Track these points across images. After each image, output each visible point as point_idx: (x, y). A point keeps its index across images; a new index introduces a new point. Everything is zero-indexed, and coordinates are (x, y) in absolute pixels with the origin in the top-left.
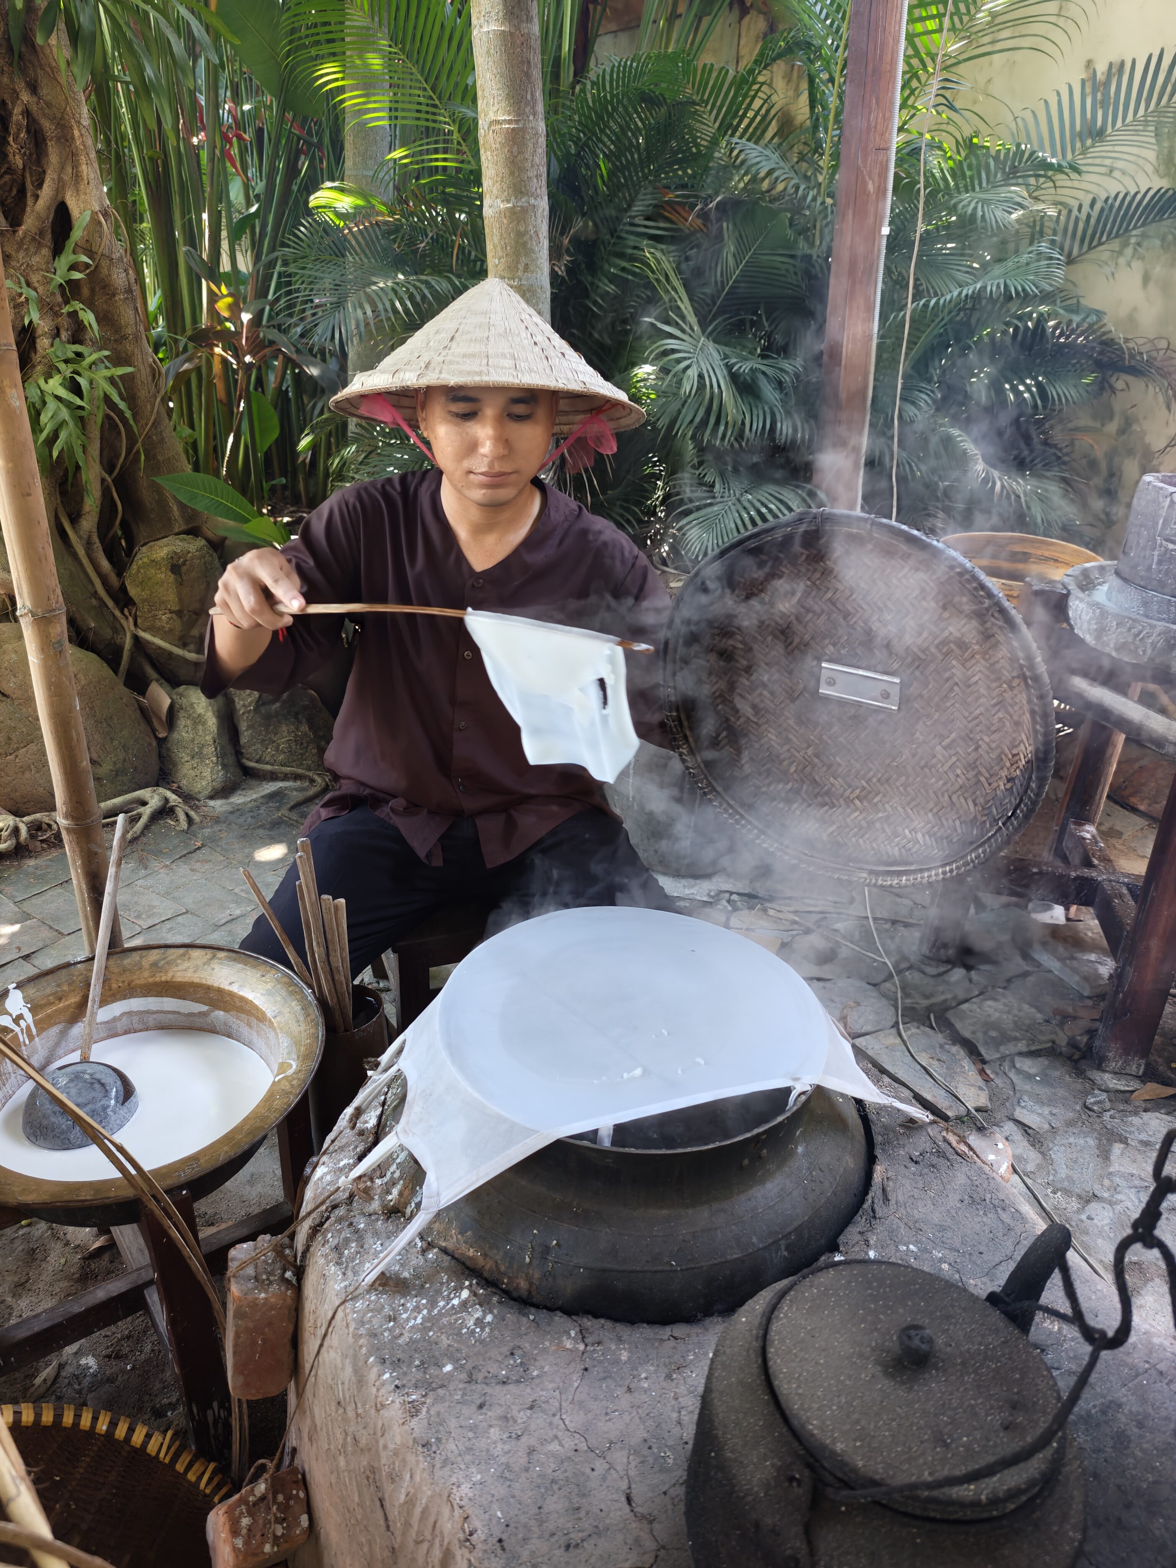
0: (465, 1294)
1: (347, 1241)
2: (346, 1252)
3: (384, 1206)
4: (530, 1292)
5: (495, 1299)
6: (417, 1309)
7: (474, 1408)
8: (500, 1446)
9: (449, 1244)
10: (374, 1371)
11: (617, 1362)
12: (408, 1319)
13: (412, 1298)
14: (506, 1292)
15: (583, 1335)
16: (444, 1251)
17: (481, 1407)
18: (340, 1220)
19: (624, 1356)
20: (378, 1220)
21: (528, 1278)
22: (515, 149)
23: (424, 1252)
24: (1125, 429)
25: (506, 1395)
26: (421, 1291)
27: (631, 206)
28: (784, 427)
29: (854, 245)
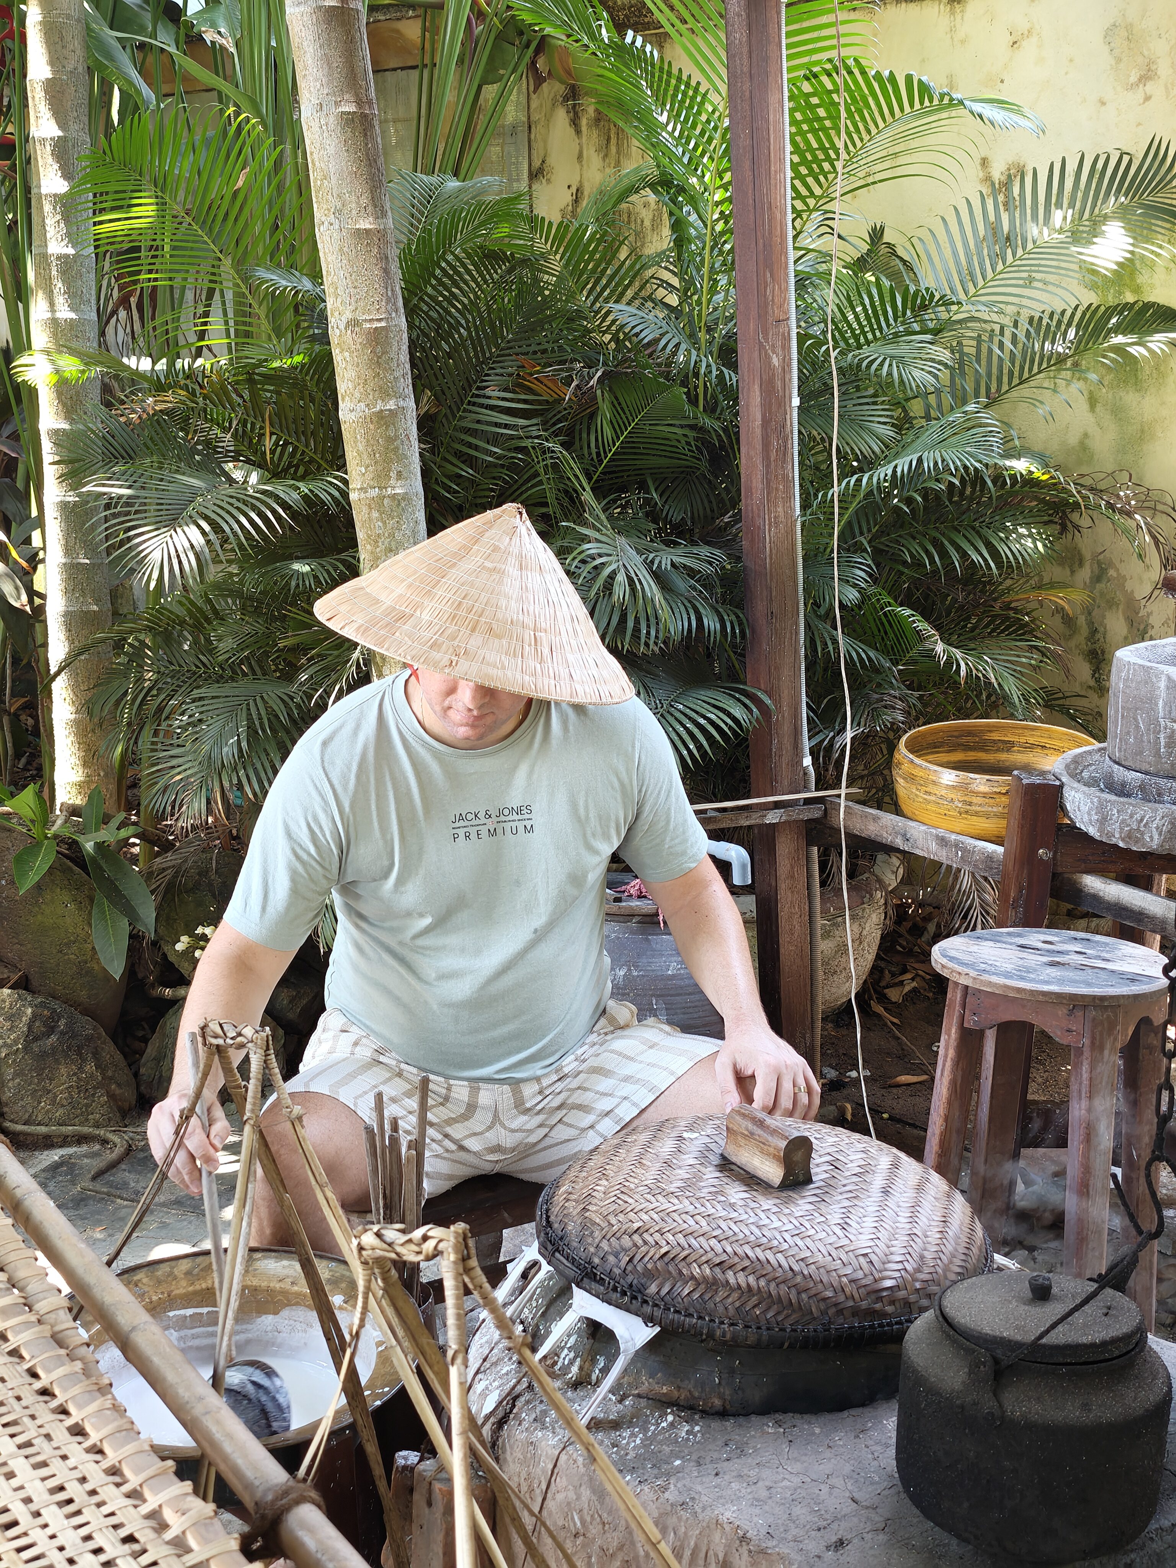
0: (670, 1418)
1: (545, 1413)
2: (547, 1419)
3: (567, 1384)
4: (724, 1407)
5: (697, 1417)
6: (633, 1435)
7: (712, 1477)
8: (743, 1491)
9: (644, 1388)
11: (814, 1434)
12: (628, 1443)
13: (625, 1430)
14: (703, 1411)
15: (779, 1424)
16: (639, 1396)
17: (717, 1474)
19: (817, 1430)
20: (566, 1392)
21: (721, 1397)
22: (378, 349)
23: (620, 1401)
24: (1099, 576)
25: (736, 1465)
26: (630, 1425)
27: (481, 376)
28: (711, 623)
29: (766, 423)
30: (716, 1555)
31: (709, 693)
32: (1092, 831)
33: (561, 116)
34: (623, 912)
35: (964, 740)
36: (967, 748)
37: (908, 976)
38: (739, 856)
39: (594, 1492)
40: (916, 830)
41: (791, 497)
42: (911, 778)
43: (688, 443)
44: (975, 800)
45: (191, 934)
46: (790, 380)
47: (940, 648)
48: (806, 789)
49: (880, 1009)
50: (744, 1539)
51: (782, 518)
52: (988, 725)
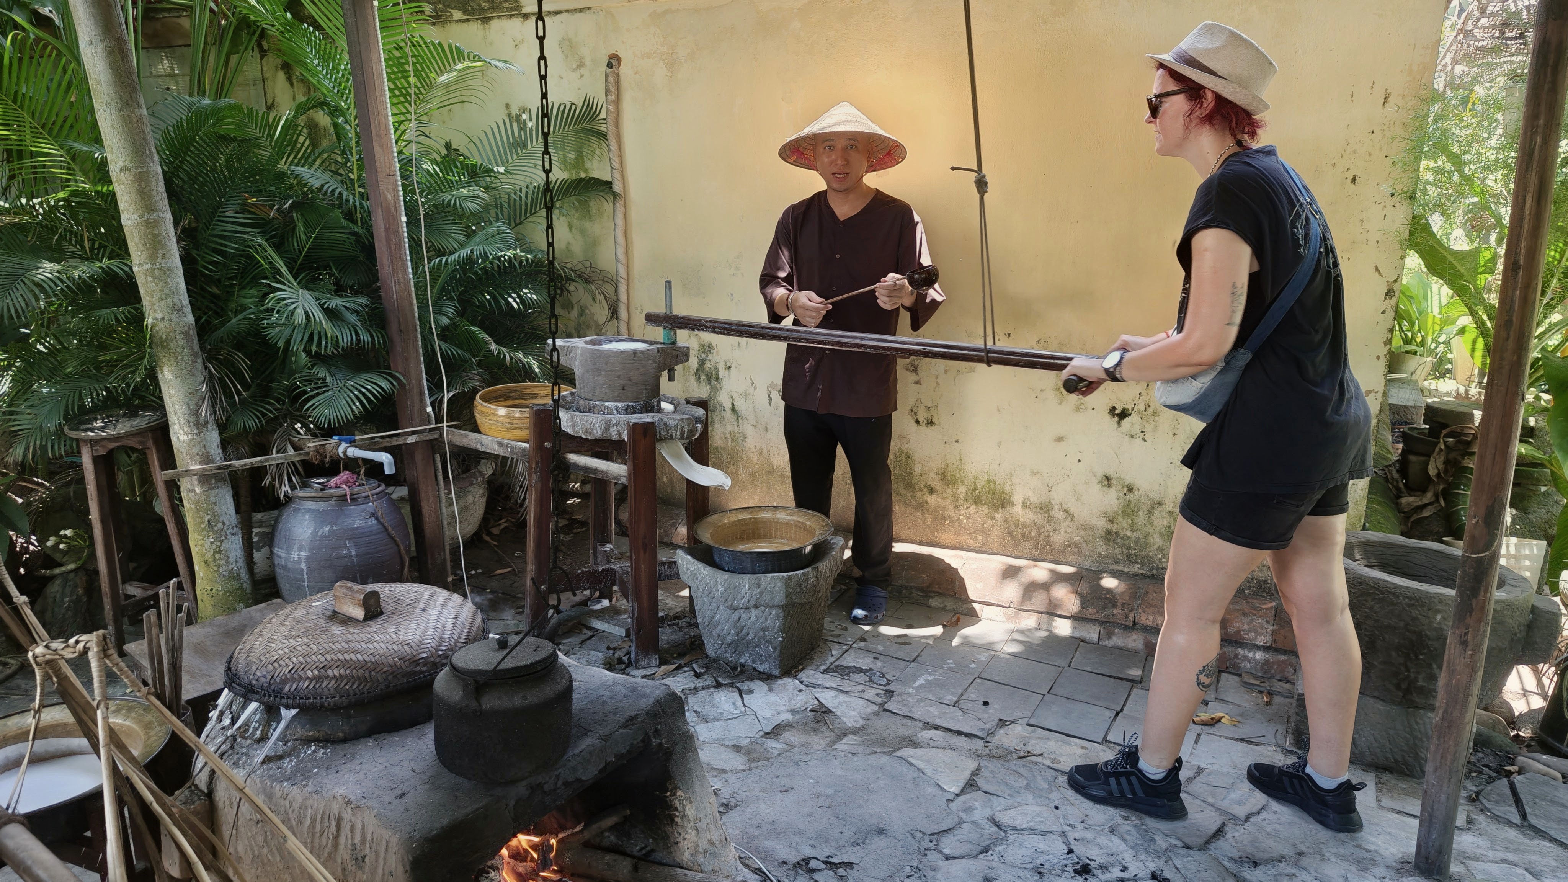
0: (313, 748)
1: (239, 759)
2: (240, 762)
4: (345, 737)
5: (329, 745)
6: (291, 761)
7: (334, 774)
8: (351, 778)
9: (298, 736)
10: (278, 788)
11: (395, 742)
12: (287, 766)
13: (286, 759)
14: (332, 741)
15: (376, 740)
16: (296, 740)
17: (337, 772)
18: (231, 755)
19: (397, 739)
20: (252, 745)
21: (343, 732)
22: (143, 184)
23: (284, 745)
24: (582, 313)
25: (348, 766)
26: (289, 755)
27: (220, 205)
28: (365, 337)
29: (387, 229)
30: (334, 815)
31: (368, 375)
32: (569, 431)
33: (281, 75)
34: (325, 495)
35: (511, 395)
36: (514, 398)
37: (503, 521)
38: (387, 458)
39: (266, 796)
40: (486, 439)
41: (406, 268)
42: (482, 413)
43: (350, 243)
44: (515, 421)
45: (56, 534)
46: (400, 207)
47: (494, 347)
48: (430, 423)
49: (487, 538)
50: (348, 803)
51: (402, 280)
52: (523, 386)
